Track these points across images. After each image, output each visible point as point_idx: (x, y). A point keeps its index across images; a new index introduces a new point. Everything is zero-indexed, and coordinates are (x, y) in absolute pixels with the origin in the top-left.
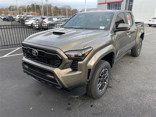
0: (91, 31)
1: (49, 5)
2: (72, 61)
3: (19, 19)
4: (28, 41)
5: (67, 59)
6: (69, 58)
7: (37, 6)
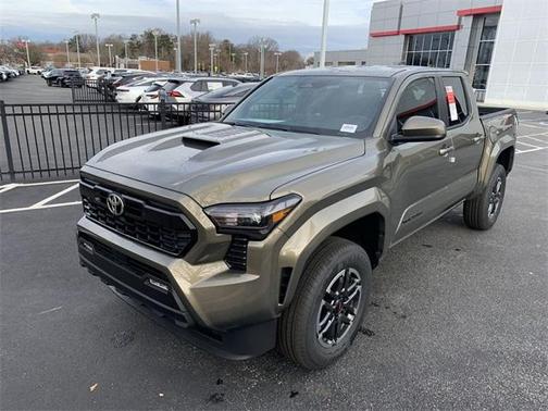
0: (308, 139)
1: (203, 37)
2: (229, 238)
3: (100, 79)
4: (99, 165)
5: (211, 230)
6: (218, 229)
7: (162, 36)
